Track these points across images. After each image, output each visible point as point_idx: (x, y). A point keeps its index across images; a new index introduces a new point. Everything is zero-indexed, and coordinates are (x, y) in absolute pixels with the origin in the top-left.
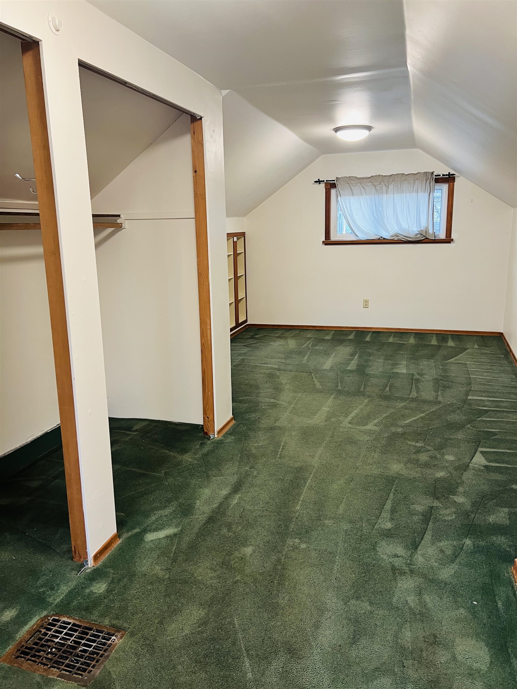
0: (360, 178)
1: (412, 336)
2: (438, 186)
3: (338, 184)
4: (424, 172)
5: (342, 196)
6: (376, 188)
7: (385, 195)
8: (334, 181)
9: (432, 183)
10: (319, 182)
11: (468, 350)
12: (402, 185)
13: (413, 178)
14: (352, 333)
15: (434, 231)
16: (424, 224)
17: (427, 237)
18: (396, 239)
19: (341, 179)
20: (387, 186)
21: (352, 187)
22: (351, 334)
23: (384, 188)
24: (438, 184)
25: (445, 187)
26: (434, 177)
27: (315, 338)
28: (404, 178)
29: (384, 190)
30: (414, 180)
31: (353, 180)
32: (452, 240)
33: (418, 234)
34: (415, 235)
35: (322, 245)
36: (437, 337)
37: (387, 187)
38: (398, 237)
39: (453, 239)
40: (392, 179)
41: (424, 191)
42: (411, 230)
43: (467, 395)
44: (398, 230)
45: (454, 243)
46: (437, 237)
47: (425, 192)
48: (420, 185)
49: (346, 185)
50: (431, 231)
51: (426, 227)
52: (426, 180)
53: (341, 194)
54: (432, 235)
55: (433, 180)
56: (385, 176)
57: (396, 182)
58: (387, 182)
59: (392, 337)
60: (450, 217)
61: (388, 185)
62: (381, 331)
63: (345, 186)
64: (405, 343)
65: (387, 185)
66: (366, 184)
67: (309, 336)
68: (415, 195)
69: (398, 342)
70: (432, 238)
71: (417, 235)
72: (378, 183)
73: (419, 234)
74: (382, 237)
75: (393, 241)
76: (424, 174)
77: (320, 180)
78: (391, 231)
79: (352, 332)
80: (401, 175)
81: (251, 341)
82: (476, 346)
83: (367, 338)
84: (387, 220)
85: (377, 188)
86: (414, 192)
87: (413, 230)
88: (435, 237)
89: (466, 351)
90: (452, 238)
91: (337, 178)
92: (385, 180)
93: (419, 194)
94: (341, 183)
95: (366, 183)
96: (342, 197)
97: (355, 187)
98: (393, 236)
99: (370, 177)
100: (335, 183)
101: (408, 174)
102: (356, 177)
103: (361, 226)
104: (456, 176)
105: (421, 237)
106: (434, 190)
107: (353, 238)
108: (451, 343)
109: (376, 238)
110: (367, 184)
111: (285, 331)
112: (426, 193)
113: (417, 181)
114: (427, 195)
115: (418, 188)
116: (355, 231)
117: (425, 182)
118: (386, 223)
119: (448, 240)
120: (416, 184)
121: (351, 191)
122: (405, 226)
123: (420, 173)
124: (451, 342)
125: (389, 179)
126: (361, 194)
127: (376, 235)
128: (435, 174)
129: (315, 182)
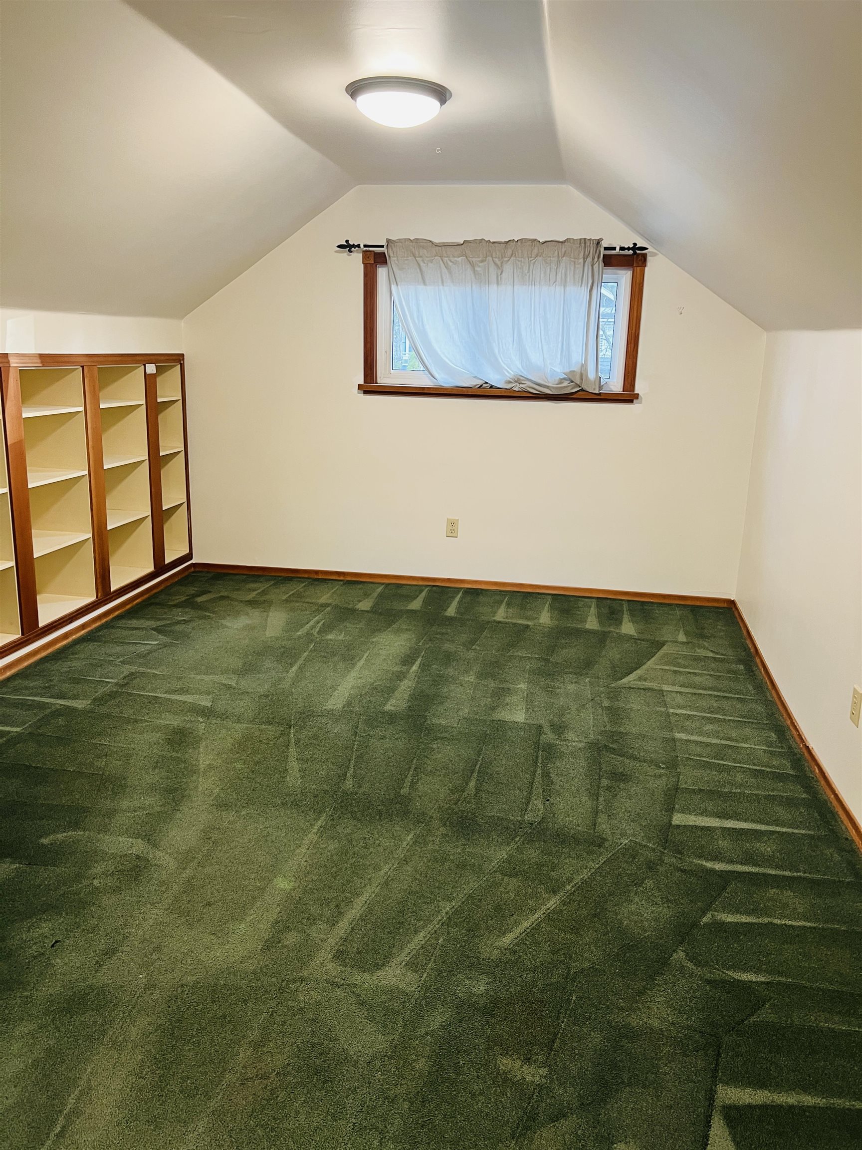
0: (439, 243)
1: (547, 605)
2: (611, 274)
3: (391, 255)
4: (580, 239)
5: (399, 283)
6: (474, 271)
7: (495, 286)
8: (382, 246)
9: (596, 266)
10: (348, 247)
11: (665, 647)
12: (532, 266)
13: (556, 251)
14: (421, 591)
15: (600, 374)
16: (577, 358)
17: (585, 387)
18: (516, 389)
19: (398, 244)
20: (500, 266)
21: (422, 264)
22: (418, 596)
23: (493, 270)
24: (609, 270)
25: (625, 276)
26: (602, 252)
27: (336, 607)
28: (536, 251)
29: (493, 277)
30: (558, 257)
31: (423, 247)
32: (637, 396)
33: (564, 379)
34: (556, 382)
35: (358, 393)
36: (598, 607)
37: (500, 268)
38: (522, 386)
39: (638, 394)
40: (509, 252)
41: (580, 284)
42: (549, 369)
43: (671, 810)
44: (523, 370)
45: (641, 403)
46: (604, 388)
47: (581, 286)
48: (570, 269)
49: (410, 258)
50: (592, 375)
51: (582, 365)
52: (584, 259)
53: (398, 280)
54: (595, 382)
55: (599, 257)
56: (494, 243)
57: (520, 259)
58: (499, 258)
59: (503, 606)
60: (633, 345)
61: (502, 263)
62: (482, 590)
63: (406, 262)
64: (530, 623)
65: (499, 263)
66: (453, 259)
67: (323, 600)
68: (559, 289)
69: (514, 621)
70: (594, 389)
71: (561, 381)
72: (479, 259)
73: (567, 380)
74: (486, 383)
75: (510, 392)
76: (580, 243)
77: (351, 243)
78: (506, 370)
79: (420, 589)
80: (530, 243)
81: (179, 615)
82: (682, 638)
83: (449, 610)
84: (499, 343)
85: (477, 269)
86: (557, 283)
87: (554, 371)
88: (600, 387)
89: (661, 652)
90: (636, 392)
91: (388, 241)
92: (494, 254)
93: (568, 289)
94: (397, 252)
95: (454, 257)
96: (399, 287)
97: (430, 264)
98: (510, 382)
99: (462, 242)
100: (384, 253)
101: (546, 242)
102: (431, 241)
103: (442, 356)
104: (649, 252)
105: (571, 387)
106: (602, 283)
107: (425, 382)
108: (628, 628)
109: (475, 383)
110: (456, 259)
111: (274, 584)
112: (583, 287)
113: (564, 258)
114: (584, 291)
115: (566, 275)
116: (429, 367)
117: (581, 261)
118: (496, 351)
119: (628, 396)
120: (563, 264)
121: (420, 274)
122: (535, 358)
123: (572, 241)
124: (629, 624)
125: (503, 251)
126: (443, 282)
127: (474, 377)
128: (605, 244)
129: (339, 246)
